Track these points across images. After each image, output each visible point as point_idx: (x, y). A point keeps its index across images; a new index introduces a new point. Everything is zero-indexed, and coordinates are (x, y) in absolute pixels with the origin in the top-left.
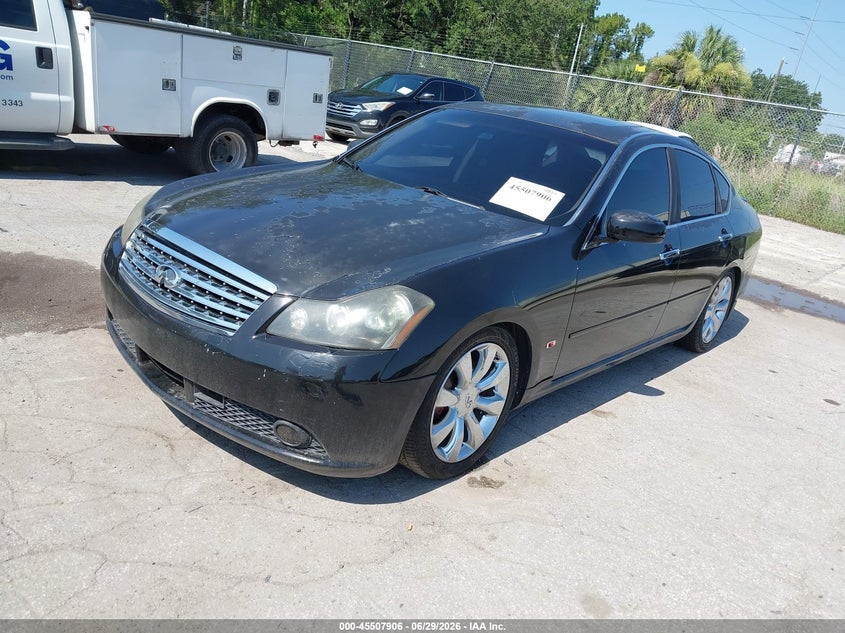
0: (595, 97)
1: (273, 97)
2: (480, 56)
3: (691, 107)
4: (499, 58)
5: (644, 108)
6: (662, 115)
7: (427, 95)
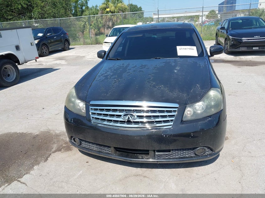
0: (86, 22)
1: (17, 48)
2: (48, 18)
3: (115, 18)
4: (54, 17)
5: (102, 22)
6: (108, 22)
7: (48, 34)
